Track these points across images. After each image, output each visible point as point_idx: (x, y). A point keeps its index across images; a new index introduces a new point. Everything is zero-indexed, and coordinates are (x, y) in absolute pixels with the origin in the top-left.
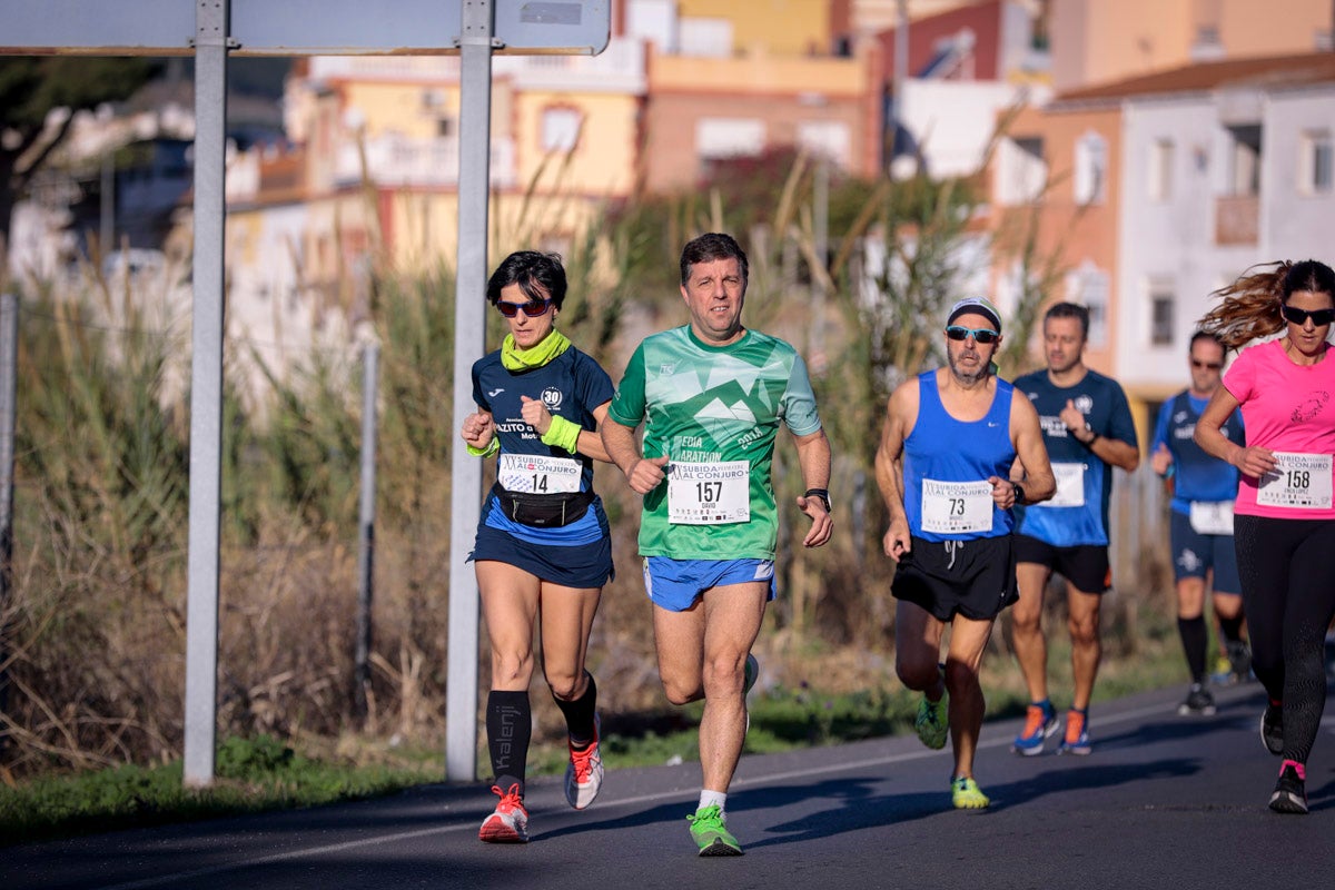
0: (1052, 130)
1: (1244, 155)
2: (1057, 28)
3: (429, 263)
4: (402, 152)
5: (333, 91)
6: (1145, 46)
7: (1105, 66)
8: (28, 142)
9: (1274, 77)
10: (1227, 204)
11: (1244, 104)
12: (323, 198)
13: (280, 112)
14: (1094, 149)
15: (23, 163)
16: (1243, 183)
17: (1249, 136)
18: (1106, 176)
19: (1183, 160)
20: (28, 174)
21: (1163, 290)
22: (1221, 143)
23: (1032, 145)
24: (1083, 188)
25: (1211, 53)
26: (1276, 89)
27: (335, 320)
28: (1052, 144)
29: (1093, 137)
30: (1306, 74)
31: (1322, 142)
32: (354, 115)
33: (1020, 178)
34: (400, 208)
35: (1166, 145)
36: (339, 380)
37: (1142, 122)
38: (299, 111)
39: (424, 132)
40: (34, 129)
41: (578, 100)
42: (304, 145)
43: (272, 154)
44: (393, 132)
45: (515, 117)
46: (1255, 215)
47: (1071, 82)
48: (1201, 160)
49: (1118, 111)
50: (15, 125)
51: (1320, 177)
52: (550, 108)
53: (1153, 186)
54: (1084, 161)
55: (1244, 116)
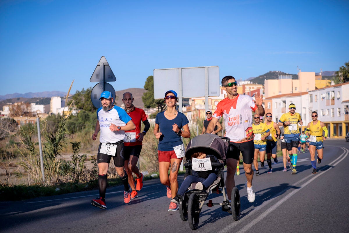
1: (284, 104)
2: (265, 92)
3: (203, 118)
4: (201, 106)
5: (194, 100)
6: (274, 93)
7: (270, 96)
8: (164, 107)
9: (287, 96)
10: (283, 108)
11: (284, 99)
12: (193, 111)
13: (189, 102)
15: (164, 109)
16: (284, 107)
17: (284, 102)
18: (271, 106)
19: (278, 104)
20: (164, 110)
21: (277, 117)
22: (282, 102)
24: (268, 108)
25: (280, 94)
26: (287, 97)
27: (195, 123)
28: (265, 103)
29: (269, 102)
30: (290, 96)
32: (196, 103)
34: (201, 111)
35: (276, 103)
36: (194, 130)
37: (274, 101)
38: (190, 102)
39: (203, 104)
40: (165, 105)
41: (217, 100)
42: (191, 106)
43: (188, 107)
44: (200, 104)
45: (212, 102)
46: (285, 110)
47: (267, 97)
48: (280, 104)
49: (272, 99)
50: (163, 105)
52: (215, 101)
53: (275, 107)
54: (268, 105)
55: (284, 100)
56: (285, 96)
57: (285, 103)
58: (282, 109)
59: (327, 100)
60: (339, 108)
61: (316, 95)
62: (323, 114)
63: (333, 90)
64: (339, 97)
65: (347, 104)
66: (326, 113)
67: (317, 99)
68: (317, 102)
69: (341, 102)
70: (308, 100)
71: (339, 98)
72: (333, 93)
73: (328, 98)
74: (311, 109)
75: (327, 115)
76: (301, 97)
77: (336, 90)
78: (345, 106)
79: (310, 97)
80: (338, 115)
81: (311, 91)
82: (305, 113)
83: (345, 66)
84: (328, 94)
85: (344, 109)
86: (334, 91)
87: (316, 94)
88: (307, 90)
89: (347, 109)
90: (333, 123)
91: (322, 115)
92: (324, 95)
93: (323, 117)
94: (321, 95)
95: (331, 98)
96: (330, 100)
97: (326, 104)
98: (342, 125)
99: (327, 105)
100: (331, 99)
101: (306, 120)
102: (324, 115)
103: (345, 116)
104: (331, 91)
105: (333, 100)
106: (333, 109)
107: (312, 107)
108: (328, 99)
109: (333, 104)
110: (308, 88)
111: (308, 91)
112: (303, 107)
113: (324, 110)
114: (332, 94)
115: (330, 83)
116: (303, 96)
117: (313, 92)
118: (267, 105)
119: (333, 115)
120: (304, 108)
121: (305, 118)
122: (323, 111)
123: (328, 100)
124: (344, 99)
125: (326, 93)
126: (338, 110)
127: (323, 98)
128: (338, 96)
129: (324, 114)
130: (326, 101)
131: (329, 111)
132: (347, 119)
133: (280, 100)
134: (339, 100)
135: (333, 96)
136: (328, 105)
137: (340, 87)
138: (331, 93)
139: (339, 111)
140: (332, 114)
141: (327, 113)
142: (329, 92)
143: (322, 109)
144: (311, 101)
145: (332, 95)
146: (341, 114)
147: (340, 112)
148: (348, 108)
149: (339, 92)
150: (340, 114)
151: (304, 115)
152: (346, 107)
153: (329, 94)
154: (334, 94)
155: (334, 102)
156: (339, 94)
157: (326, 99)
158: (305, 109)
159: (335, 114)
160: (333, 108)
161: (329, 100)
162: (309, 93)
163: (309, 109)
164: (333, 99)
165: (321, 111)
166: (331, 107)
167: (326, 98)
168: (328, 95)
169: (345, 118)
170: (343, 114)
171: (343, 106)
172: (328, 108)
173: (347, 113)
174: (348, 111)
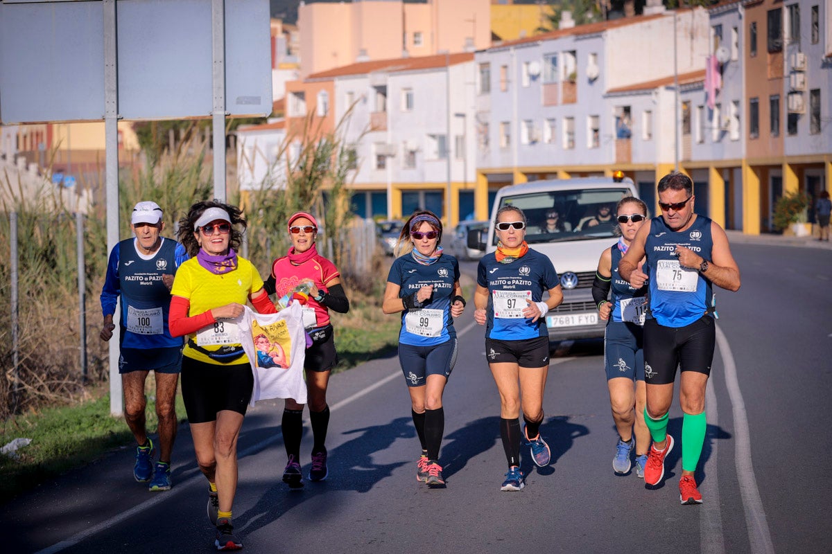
0: (308, 89)
1: (380, 97)
9: (390, 68)
10: (374, 115)
11: (380, 78)
14: (324, 95)
16: (380, 108)
17: (382, 90)
18: (329, 107)
19: (358, 99)
21: (352, 148)
22: (372, 93)
23: (300, 95)
24: (320, 112)
26: (391, 73)
28: (308, 96)
29: (323, 92)
30: (402, 67)
31: (409, 92)
33: (296, 107)
35: (351, 93)
37: (342, 86)
46: (386, 120)
48: (365, 99)
49: (333, 81)
51: (409, 104)
54: (320, 100)
55: (379, 83)
56: (386, 69)
57: (385, 95)
58: (373, 118)
59: (546, 84)
60: (596, 117)
61: (505, 67)
62: (530, 135)
63: (572, 48)
64: (594, 75)
65: (625, 101)
66: (543, 136)
67: (508, 81)
68: (506, 90)
69: (604, 92)
70: (470, 83)
71: (595, 79)
72: (570, 58)
73: (552, 76)
74: (482, 120)
75: (546, 141)
76: (447, 71)
77: (583, 46)
78: (617, 107)
79: (482, 72)
80: (590, 143)
81: (484, 51)
82: (460, 132)
84: (550, 61)
85: (614, 120)
86: (573, 53)
87: (504, 63)
88: (468, 45)
89: (625, 121)
90: (571, 173)
91: (525, 140)
92: (535, 68)
93: (532, 148)
94: (524, 67)
95: (561, 77)
96: (560, 87)
97: (542, 101)
99: (547, 105)
100: (564, 82)
101: (465, 161)
102: (534, 142)
103: (617, 146)
104: (564, 52)
105: (569, 85)
106: (571, 118)
107: (489, 112)
108: (549, 80)
109: (570, 100)
110: (473, 39)
111: (471, 50)
112: (453, 111)
113: (535, 124)
114: (567, 64)
115: (555, 19)
116: (455, 70)
117: (491, 52)
118: (315, 101)
119: (572, 142)
120: (458, 115)
121: (461, 153)
122: (530, 128)
123: (551, 85)
124: (613, 80)
125: (542, 61)
126: (590, 123)
127: (534, 78)
128: (592, 70)
129: (535, 137)
130: (542, 88)
131: (553, 128)
132: (625, 158)
133: (362, 85)
134: (596, 84)
135: (570, 70)
136: (551, 102)
137: (600, 36)
138: (565, 60)
139: (596, 127)
140: (565, 138)
141: (547, 134)
142: (556, 53)
143: (528, 118)
144: (486, 88)
145: (566, 67)
146: (603, 139)
147: (596, 131)
148: (630, 118)
149: (595, 55)
150: (596, 139)
151: (457, 139)
152: (620, 113)
153: (554, 61)
154: (576, 62)
155: (574, 92)
156: (596, 62)
157: (542, 79)
158: (460, 120)
159: (577, 137)
160: (570, 115)
161: (555, 83)
162: (477, 56)
163: (477, 117)
164: (572, 81)
165: (524, 125)
166: (561, 111)
167: (545, 77)
168: (549, 66)
169: (618, 155)
170: (611, 137)
171: (611, 110)
172: (551, 116)
173: (625, 134)
174: (629, 127)
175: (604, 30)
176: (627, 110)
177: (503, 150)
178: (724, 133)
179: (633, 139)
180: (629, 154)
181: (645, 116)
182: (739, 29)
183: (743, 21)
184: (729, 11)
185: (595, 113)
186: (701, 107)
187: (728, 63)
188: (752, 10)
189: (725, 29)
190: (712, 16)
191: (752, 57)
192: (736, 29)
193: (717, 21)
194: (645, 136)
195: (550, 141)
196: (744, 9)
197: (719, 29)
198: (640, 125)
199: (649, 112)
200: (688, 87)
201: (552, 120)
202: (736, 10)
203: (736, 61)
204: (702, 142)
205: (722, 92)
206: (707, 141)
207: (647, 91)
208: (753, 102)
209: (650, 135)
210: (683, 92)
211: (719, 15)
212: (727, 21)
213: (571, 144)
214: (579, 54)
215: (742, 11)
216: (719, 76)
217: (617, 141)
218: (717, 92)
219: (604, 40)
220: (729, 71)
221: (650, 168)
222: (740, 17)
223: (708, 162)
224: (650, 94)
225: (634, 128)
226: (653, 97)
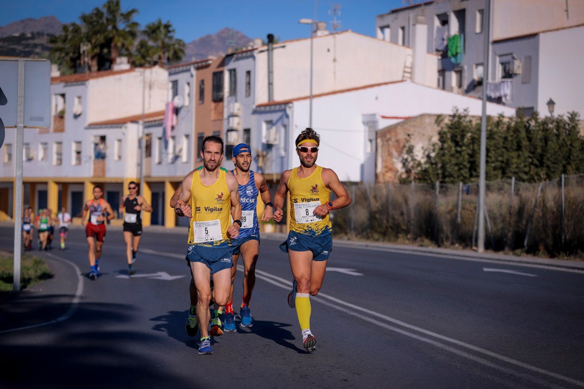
60: (79, 143)
62: (27, 155)
63: (62, 92)
64: (78, 113)
65: (102, 132)
66: (37, 155)
69: (86, 125)
71: (79, 115)
72: (60, 99)
75: (40, 159)
77: (72, 91)
78: (95, 136)
80: (74, 161)
83: (79, 22)
85: (92, 146)
86: (63, 95)
89: (101, 146)
90: (58, 183)
93: (29, 164)
95: (53, 112)
96: (52, 119)
98: (83, 188)
99: (41, 133)
100: (55, 117)
102: (30, 159)
103: (95, 164)
104: (56, 95)
105: (59, 119)
106: (60, 143)
109: (60, 129)
113: (32, 146)
114: (58, 103)
119: (60, 161)
124: (92, 118)
126: (74, 147)
128: (77, 109)
129: (31, 156)
131: (45, 150)
132: (100, 174)
134: (80, 119)
135: (60, 107)
136: (44, 131)
137: (84, 84)
139: (78, 150)
140: (55, 157)
141: (41, 154)
145: (56, 106)
146: (84, 159)
147: (79, 153)
148: (105, 144)
149: (79, 97)
150: (79, 159)
152: (98, 140)
154: (65, 102)
155: (63, 124)
156: (80, 103)
159: (64, 157)
160: (59, 140)
164: (61, 116)
166: (52, 137)
169: (95, 170)
170: (90, 157)
171: (90, 139)
172: (44, 141)
173: (100, 156)
174: (103, 151)
175: (87, 80)
176: (103, 139)
177: (5, 164)
178: (176, 157)
179: (107, 160)
180: (103, 171)
181: (116, 144)
182: (191, 84)
183: (195, 78)
184: (183, 71)
185: (78, 139)
186: (160, 138)
187: (181, 108)
188: (201, 71)
189: (180, 84)
190: (170, 74)
191: (200, 104)
192: (188, 84)
193: (174, 78)
194: (116, 158)
195: (43, 159)
196: (195, 70)
197: (175, 83)
198: (112, 149)
199: (120, 141)
200: (150, 124)
201: (45, 144)
202: (189, 70)
203: (187, 107)
204: (160, 163)
205: (176, 128)
206: (164, 163)
207: (119, 126)
208: (200, 136)
209: (120, 157)
210: (146, 127)
211: (176, 73)
212: (182, 78)
213: (59, 162)
214: (67, 96)
215: (193, 71)
216: (175, 117)
217: (94, 161)
218: (173, 128)
219: (87, 87)
220: (182, 113)
221: (119, 181)
222: (192, 76)
223: (164, 178)
224: (121, 127)
225: (108, 152)
226: (123, 129)
